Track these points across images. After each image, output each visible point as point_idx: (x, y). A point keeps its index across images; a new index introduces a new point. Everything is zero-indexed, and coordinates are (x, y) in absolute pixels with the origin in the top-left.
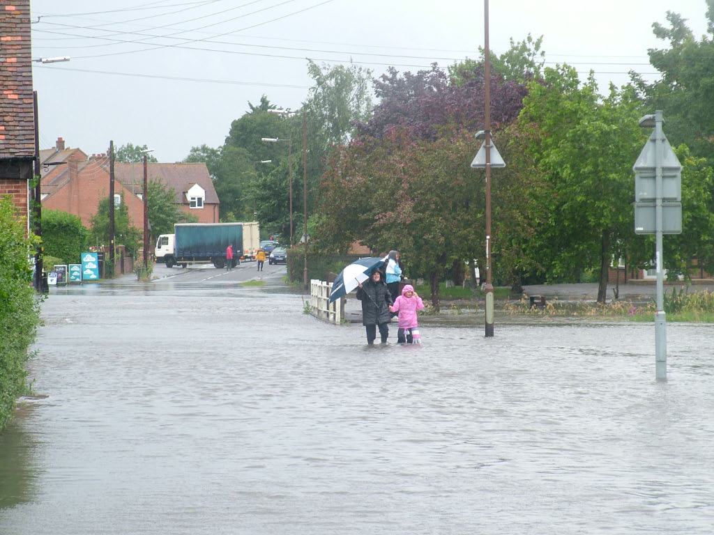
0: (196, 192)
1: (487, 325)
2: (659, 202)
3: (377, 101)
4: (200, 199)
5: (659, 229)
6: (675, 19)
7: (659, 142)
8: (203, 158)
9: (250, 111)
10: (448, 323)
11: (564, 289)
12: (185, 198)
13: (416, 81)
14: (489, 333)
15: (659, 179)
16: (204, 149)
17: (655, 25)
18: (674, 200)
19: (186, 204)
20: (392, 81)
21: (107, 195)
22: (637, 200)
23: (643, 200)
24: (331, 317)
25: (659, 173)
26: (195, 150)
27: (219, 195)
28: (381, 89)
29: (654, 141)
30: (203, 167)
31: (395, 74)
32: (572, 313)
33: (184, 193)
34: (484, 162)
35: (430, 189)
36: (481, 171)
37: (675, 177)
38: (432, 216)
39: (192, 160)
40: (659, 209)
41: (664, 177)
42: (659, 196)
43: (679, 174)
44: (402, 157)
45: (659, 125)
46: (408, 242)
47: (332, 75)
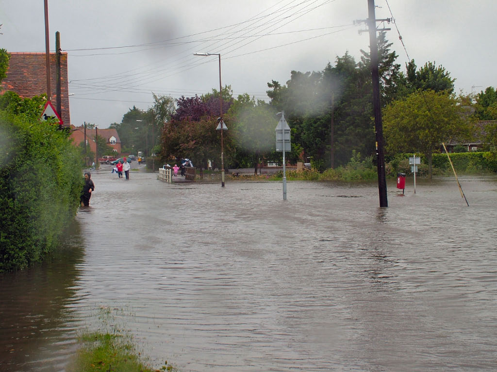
0: (113, 139)
1: (222, 183)
2: (284, 141)
3: (177, 107)
4: (114, 141)
5: (284, 150)
6: (274, 82)
7: (283, 121)
8: (114, 127)
9: (130, 111)
10: (207, 182)
11: (244, 170)
12: (109, 141)
13: (190, 101)
14: (223, 185)
15: (283, 133)
16: (115, 124)
17: (268, 83)
18: (288, 140)
19: (110, 143)
20: (183, 100)
21: (83, 140)
22: (277, 140)
23: (278, 140)
24: (168, 181)
25: (283, 131)
26: (112, 124)
27: (121, 140)
28: (179, 103)
29: (282, 121)
30: (115, 130)
31: (184, 98)
32: (247, 178)
33: (109, 139)
34: (220, 128)
35: (199, 137)
36: (220, 131)
37: (288, 133)
38: (200, 146)
39: (111, 128)
40: (284, 143)
41: (285, 133)
42: (284, 139)
43: (290, 132)
44: (189, 126)
45: (283, 116)
46: (192, 154)
47: (161, 99)
